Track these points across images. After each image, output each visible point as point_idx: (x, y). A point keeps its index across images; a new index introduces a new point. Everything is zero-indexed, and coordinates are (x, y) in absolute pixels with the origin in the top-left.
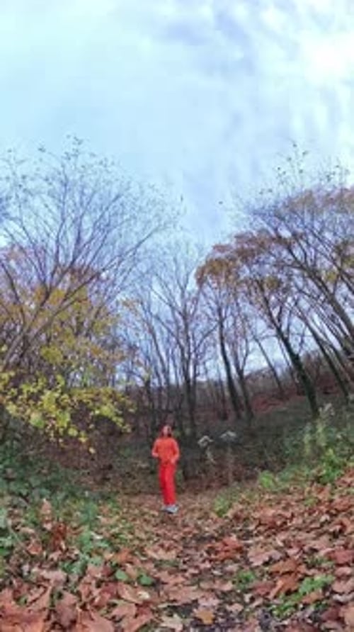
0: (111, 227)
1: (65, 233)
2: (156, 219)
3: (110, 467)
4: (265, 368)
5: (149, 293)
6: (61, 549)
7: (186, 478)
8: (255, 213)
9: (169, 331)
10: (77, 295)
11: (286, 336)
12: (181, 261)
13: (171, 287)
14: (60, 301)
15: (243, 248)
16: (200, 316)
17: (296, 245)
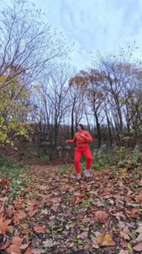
0: (35, 48)
1: (10, 46)
2: (59, 50)
3: (23, 154)
4: (86, 125)
5: (47, 84)
6: (6, 189)
7: (51, 160)
8: (103, 63)
9: (52, 102)
10: (13, 79)
11: (97, 116)
12: (64, 73)
13: (57, 83)
14: (4, 81)
15: (93, 75)
16: (67, 98)
17: (115, 83)
